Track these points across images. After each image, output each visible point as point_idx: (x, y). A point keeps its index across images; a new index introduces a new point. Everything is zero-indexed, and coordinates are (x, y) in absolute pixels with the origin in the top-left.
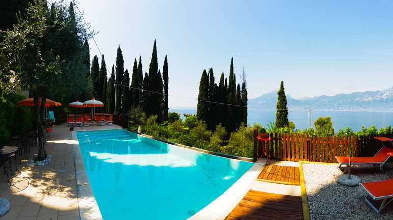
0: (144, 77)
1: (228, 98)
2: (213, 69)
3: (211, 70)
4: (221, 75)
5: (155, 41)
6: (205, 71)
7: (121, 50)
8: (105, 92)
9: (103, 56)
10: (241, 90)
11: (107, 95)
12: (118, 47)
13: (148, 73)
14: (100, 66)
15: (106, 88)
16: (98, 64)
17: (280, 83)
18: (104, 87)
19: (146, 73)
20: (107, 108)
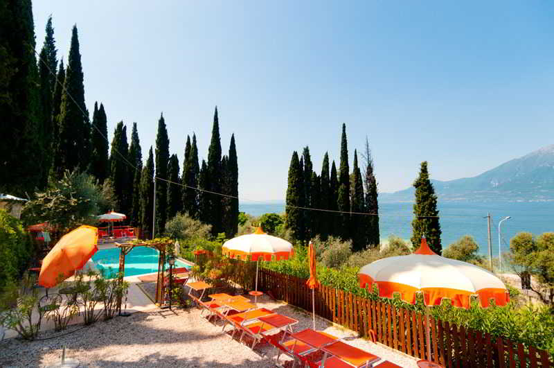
0: (201, 167)
1: (337, 194)
2: (309, 148)
3: (306, 151)
4: (323, 157)
5: (216, 110)
6: (295, 155)
7: (166, 123)
8: (137, 189)
9: (135, 125)
10: (363, 179)
11: (140, 193)
12: (159, 118)
13: (207, 161)
14: (129, 141)
15: (138, 181)
16: (125, 138)
17: (420, 167)
18: (135, 180)
19: (204, 161)
20: (141, 213)
